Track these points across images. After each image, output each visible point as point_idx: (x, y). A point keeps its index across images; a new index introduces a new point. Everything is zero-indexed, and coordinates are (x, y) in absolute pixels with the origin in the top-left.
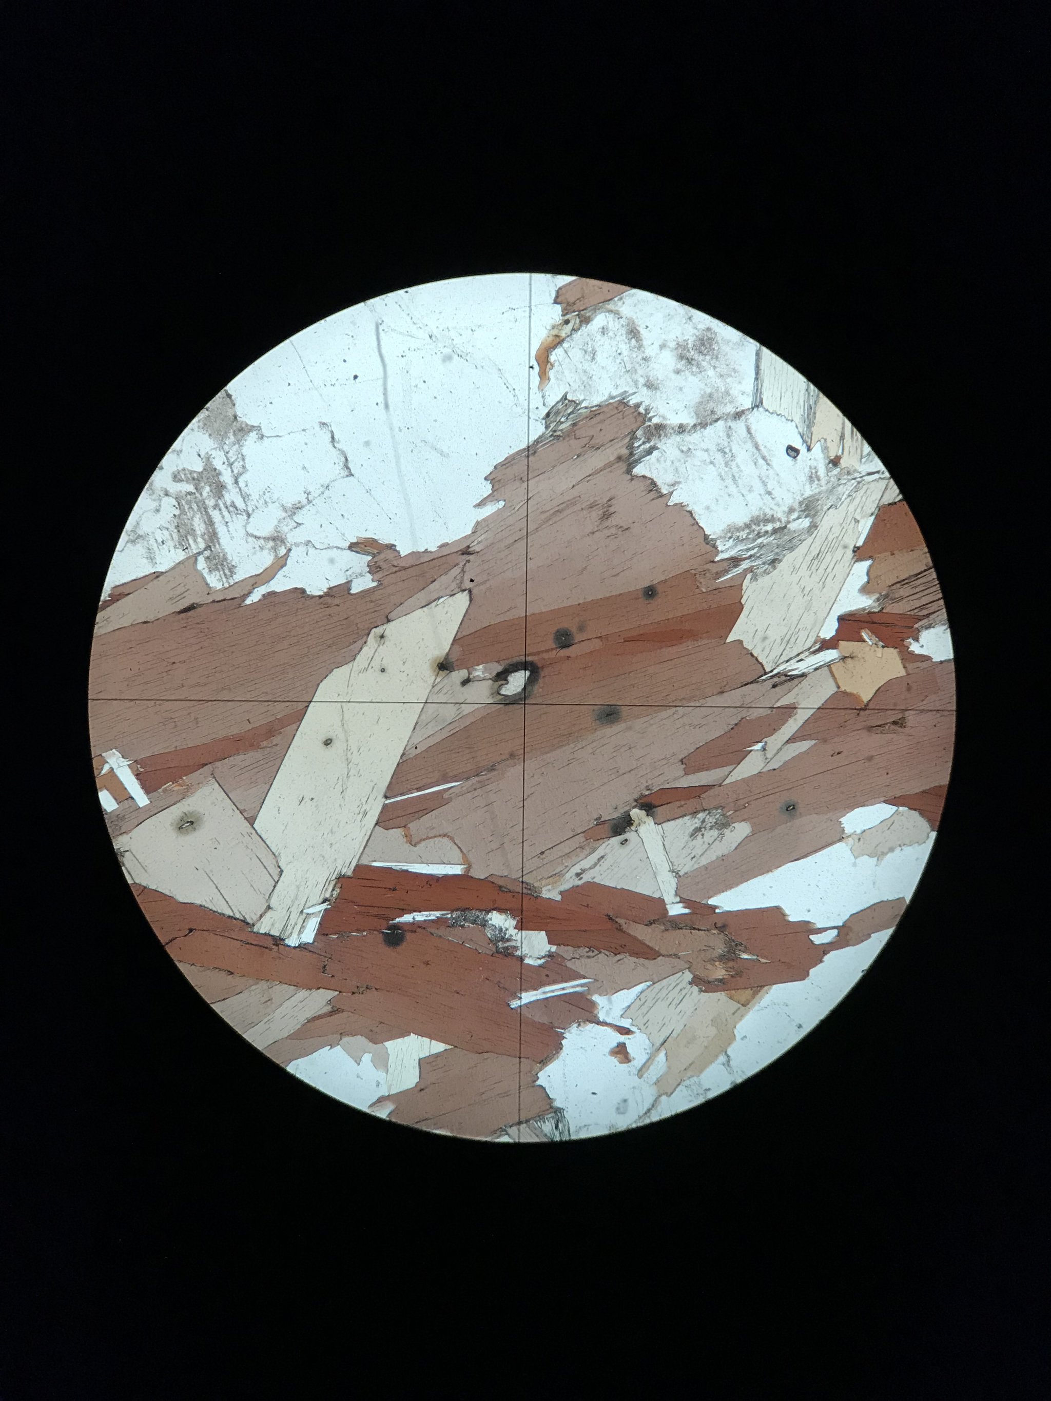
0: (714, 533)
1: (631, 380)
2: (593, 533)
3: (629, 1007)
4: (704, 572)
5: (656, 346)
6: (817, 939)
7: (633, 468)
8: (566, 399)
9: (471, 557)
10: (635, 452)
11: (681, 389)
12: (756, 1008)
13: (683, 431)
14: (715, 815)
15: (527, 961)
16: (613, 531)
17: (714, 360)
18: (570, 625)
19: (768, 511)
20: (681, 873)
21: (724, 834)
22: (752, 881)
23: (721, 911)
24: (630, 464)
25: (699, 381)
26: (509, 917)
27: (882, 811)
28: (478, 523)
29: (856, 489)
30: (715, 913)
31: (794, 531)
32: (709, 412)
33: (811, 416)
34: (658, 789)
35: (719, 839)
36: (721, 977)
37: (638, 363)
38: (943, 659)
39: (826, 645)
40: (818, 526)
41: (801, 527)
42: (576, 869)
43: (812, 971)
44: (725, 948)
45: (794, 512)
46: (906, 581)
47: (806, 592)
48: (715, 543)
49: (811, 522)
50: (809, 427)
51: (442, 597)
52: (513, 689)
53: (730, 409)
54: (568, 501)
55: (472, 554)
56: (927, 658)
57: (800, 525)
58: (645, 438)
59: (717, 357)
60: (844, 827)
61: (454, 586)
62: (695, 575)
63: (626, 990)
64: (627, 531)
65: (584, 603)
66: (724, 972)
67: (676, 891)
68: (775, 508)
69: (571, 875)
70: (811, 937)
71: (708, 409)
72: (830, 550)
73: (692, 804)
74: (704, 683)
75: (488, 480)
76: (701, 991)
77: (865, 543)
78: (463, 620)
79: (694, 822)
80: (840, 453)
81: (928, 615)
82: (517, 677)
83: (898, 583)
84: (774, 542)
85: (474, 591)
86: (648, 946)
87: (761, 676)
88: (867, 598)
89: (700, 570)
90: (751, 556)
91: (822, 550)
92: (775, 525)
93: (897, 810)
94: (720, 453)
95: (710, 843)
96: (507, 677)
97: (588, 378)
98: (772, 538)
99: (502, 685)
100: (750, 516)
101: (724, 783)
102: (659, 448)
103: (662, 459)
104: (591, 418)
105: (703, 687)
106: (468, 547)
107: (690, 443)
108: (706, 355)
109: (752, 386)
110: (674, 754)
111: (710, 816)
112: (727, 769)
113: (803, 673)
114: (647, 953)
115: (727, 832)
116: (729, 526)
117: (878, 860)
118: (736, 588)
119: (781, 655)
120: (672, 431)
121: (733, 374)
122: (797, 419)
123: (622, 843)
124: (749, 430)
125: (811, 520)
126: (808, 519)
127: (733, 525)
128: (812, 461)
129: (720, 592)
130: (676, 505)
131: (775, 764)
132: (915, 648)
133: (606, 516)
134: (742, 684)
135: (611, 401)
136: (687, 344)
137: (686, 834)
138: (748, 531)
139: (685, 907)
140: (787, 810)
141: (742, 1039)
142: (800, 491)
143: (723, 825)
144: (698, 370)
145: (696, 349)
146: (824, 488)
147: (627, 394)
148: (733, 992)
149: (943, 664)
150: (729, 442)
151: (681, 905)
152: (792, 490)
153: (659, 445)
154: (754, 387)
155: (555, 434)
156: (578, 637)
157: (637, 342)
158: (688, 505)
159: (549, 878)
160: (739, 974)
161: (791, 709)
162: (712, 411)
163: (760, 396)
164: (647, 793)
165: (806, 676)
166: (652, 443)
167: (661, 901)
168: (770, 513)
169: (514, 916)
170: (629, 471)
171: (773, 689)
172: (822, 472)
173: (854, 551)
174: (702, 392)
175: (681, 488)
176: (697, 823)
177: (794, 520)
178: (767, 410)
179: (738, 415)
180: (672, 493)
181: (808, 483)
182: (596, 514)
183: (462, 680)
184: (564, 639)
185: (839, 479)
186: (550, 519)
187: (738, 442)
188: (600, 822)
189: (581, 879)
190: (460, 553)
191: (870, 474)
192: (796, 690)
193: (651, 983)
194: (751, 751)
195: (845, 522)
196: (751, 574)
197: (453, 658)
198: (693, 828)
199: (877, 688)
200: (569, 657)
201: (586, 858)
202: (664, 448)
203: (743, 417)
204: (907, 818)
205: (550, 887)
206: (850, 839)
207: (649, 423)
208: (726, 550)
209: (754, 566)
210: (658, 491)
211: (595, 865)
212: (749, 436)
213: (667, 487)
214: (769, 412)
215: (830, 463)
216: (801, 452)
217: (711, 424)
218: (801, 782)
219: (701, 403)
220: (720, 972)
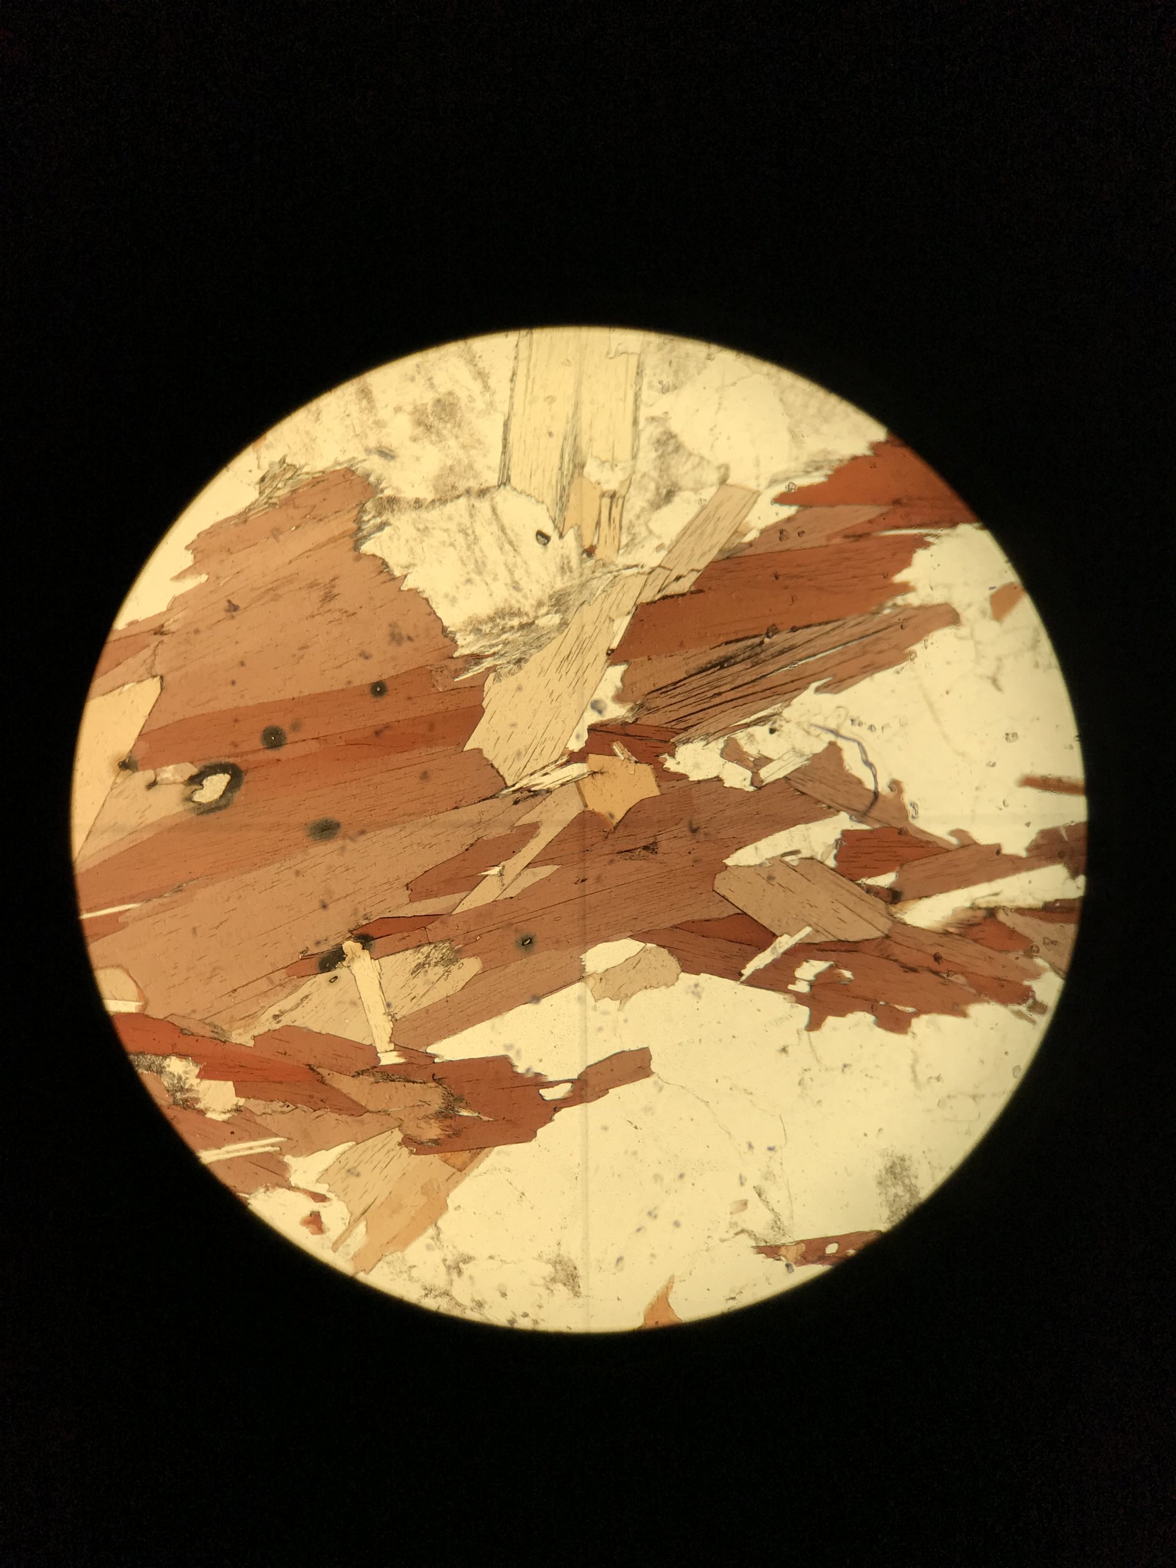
0: (453, 625)
1: (360, 446)
2: (313, 616)
3: (327, 1170)
4: (441, 669)
5: (390, 408)
6: (548, 1094)
7: (362, 544)
8: (284, 462)
9: (165, 638)
10: (363, 527)
11: (418, 459)
12: (476, 1172)
13: (419, 507)
14: (443, 949)
15: (209, 1115)
16: (337, 615)
17: (457, 429)
18: (283, 722)
19: (513, 602)
20: (398, 1017)
21: (450, 972)
22: (478, 1026)
23: (441, 1061)
24: (357, 541)
25: (439, 451)
26: (191, 1064)
27: (629, 948)
28: (175, 599)
29: (612, 583)
30: (434, 1063)
31: (543, 628)
32: (450, 487)
33: (564, 499)
34: (378, 918)
35: (445, 977)
36: (435, 1137)
37: (369, 427)
38: (700, 779)
39: (575, 757)
40: (568, 624)
41: (551, 623)
42: (274, 1010)
43: (540, 1131)
44: (443, 1103)
45: (543, 606)
46: (663, 690)
47: (555, 695)
48: (454, 637)
49: (562, 619)
50: (561, 510)
51: (127, 683)
52: (209, 795)
53: (474, 484)
54: (285, 578)
55: (167, 634)
56: (683, 777)
57: (549, 622)
58: (376, 510)
59: (459, 426)
60: (585, 965)
61: (142, 670)
62: (431, 671)
63: (324, 1151)
64: (353, 617)
65: (299, 698)
66: (439, 1131)
67: (390, 1038)
68: (522, 600)
69: (267, 1018)
70: (542, 1091)
71: (448, 483)
72: (581, 651)
73: (417, 935)
74: (437, 796)
75: (189, 550)
76: (411, 1152)
77: (620, 645)
78: (151, 710)
79: (417, 957)
80: (595, 542)
81: (686, 729)
82: (214, 782)
83: (652, 692)
84: (520, 639)
85: (167, 679)
86: (353, 1101)
87: (502, 790)
88: (620, 708)
89: (436, 666)
90: (494, 654)
91: (573, 651)
92: (522, 620)
93: (644, 947)
94: (461, 534)
95: (435, 981)
96: (202, 780)
97: (311, 440)
98: (519, 634)
99: (196, 790)
100: (494, 608)
101: (454, 913)
102: (391, 525)
103: (396, 537)
104: (314, 486)
105: (435, 801)
106: (162, 626)
107: (427, 521)
108: (446, 422)
109: (499, 460)
110: (398, 878)
111: (436, 950)
112: (457, 897)
113: (548, 789)
114: (354, 1109)
115: (454, 968)
116: (470, 617)
117: (621, 1003)
118: (477, 688)
119: (525, 767)
120: (407, 506)
121: (477, 445)
122: (548, 500)
123: (330, 981)
124: (494, 510)
125: (561, 617)
126: (558, 615)
127: (475, 616)
128: (564, 550)
129: (459, 693)
130: (410, 590)
131: (512, 892)
132: (670, 764)
133: (329, 597)
134: (479, 799)
135: (338, 468)
136: (426, 409)
137: (407, 971)
138: (490, 625)
139: (399, 1056)
140: (523, 944)
141: (455, 1209)
142: (551, 582)
143: (449, 961)
144: (437, 439)
145: (436, 416)
146: (577, 582)
147: (356, 461)
148: (449, 1154)
149: (702, 784)
150: (472, 523)
151: (395, 1053)
152: (541, 582)
153: (392, 521)
154: (501, 461)
155: (271, 501)
156: (291, 737)
157: (369, 403)
158: (424, 591)
159: (240, 1019)
160: (457, 1134)
161: (532, 830)
162: (453, 487)
163: (508, 473)
164: (364, 922)
165: (551, 792)
166: (384, 518)
167: (372, 1050)
168: (516, 606)
169: (196, 1062)
170: (356, 547)
171: (515, 806)
172: (574, 562)
173: (608, 654)
174: (442, 464)
175: (417, 572)
176: (419, 957)
177: (543, 616)
178: (515, 489)
179: (483, 493)
180: (406, 576)
181: (559, 574)
182: (317, 595)
183: (147, 783)
184: (274, 738)
185: (594, 572)
186: (261, 598)
187: (482, 524)
188: (306, 956)
189: (280, 1021)
190: (153, 632)
191: (628, 567)
192: (539, 808)
193: (355, 1143)
194: (487, 876)
195: (599, 621)
196: (494, 674)
197: (138, 757)
198: (415, 964)
199: (627, 808)
200: (279, 760)
201: (287, 997)
202: (397, 524)
203: (488, 496)
204: (655, 956)
205: (241, 1031)
206: (591, 979)
207: (381, 495)
208: (467, 644)
209: (497, 665)
210: (390, 573)
211: (298, 1005)
212: (494, 517)
213: (399, 568)
214: (518, 492)
215: (583, 552)
216: (552, 539)
217: (452, 501)
218: (540, 912)
219: (440, 477)
220: (433, 1131)
